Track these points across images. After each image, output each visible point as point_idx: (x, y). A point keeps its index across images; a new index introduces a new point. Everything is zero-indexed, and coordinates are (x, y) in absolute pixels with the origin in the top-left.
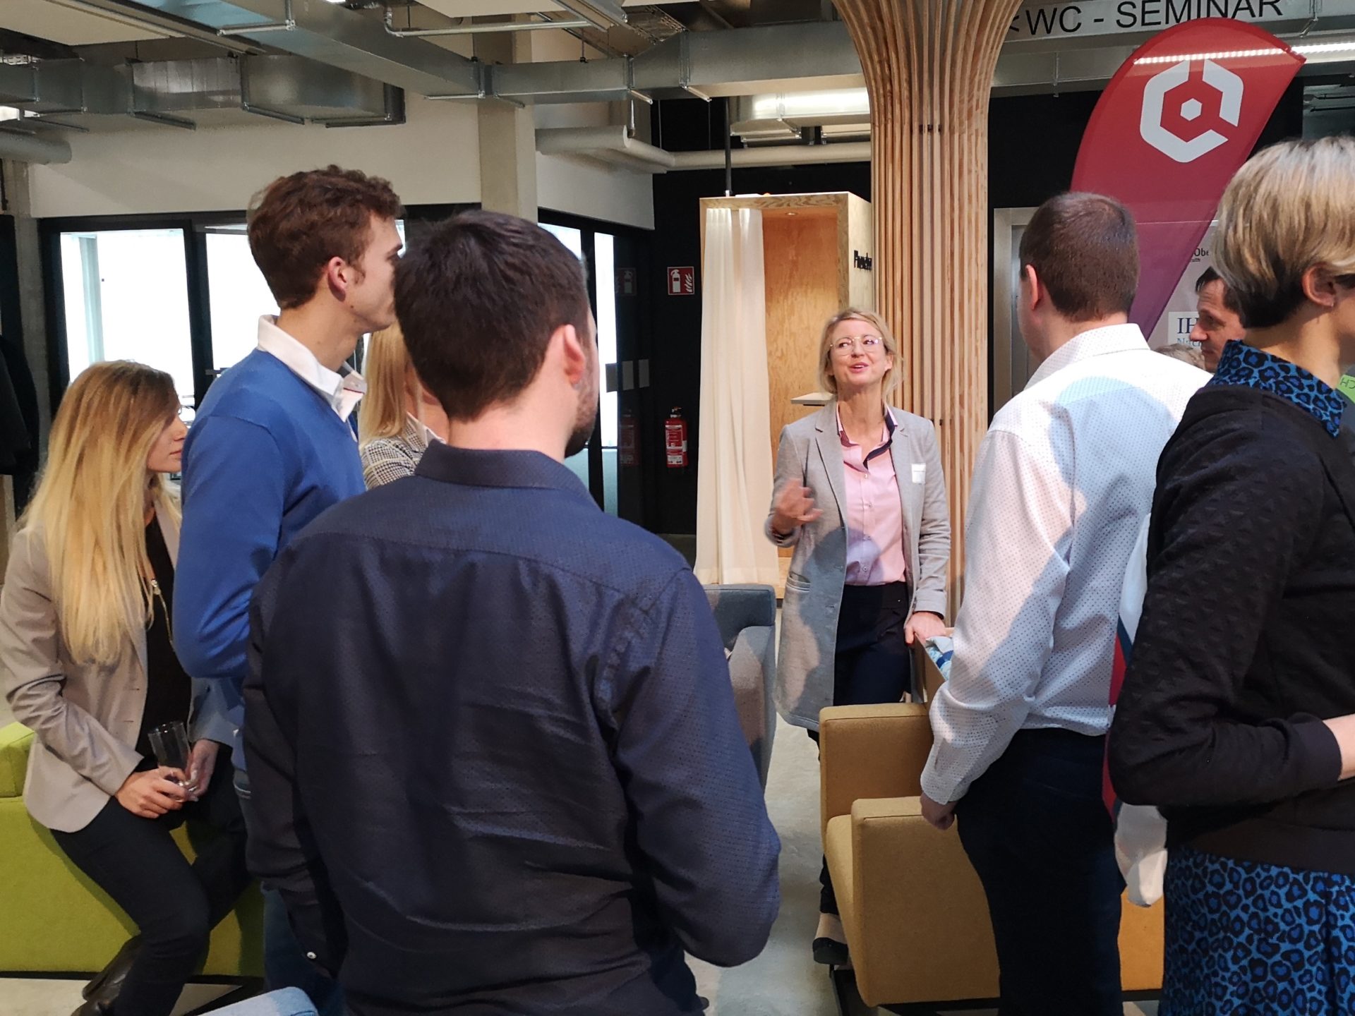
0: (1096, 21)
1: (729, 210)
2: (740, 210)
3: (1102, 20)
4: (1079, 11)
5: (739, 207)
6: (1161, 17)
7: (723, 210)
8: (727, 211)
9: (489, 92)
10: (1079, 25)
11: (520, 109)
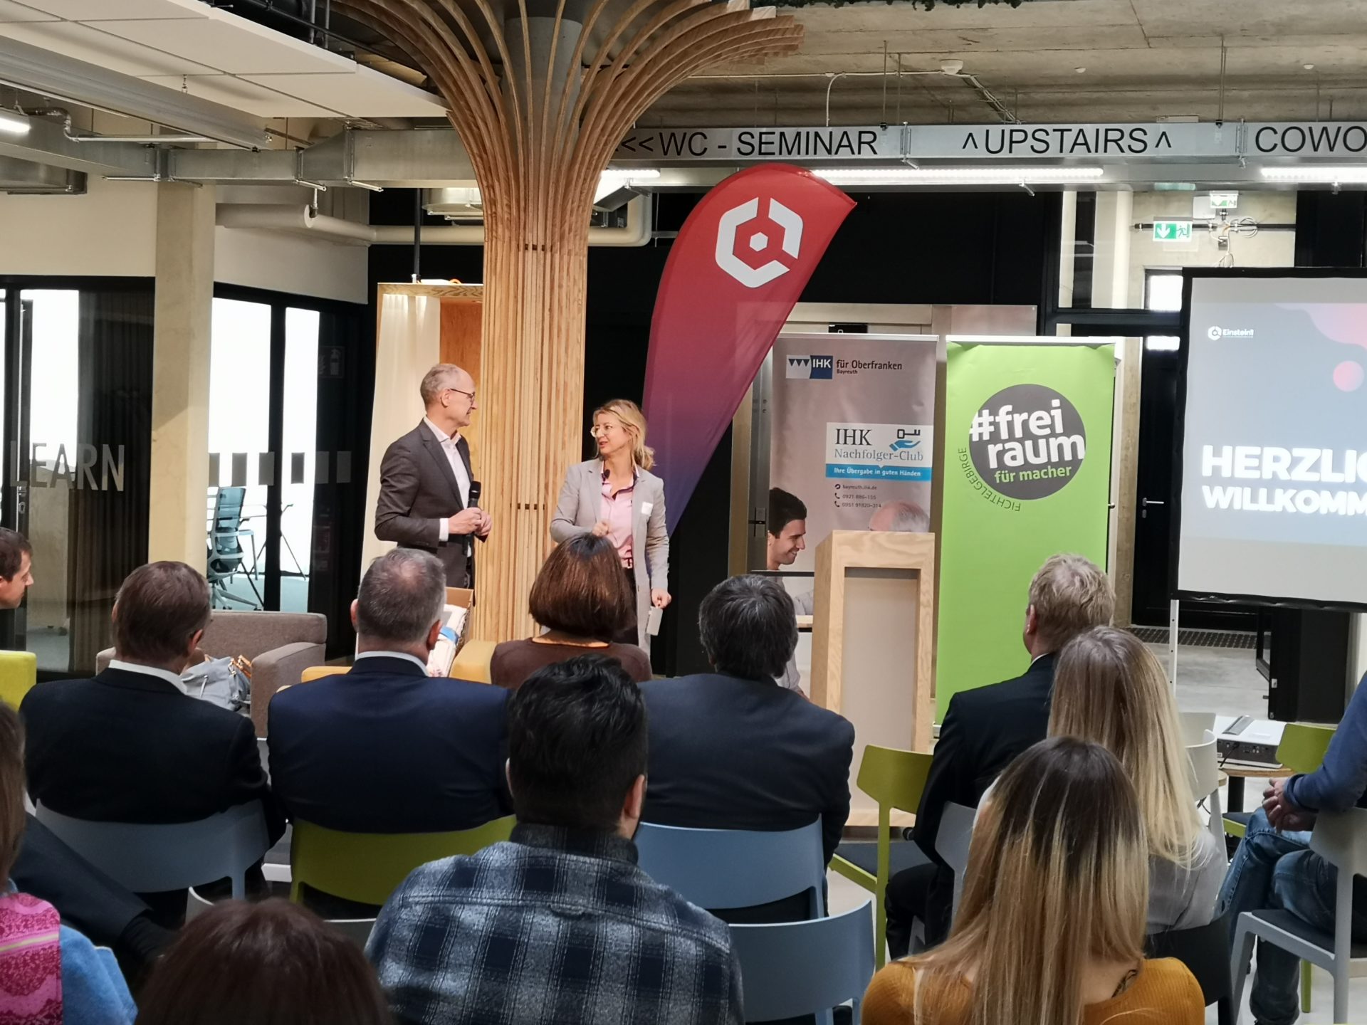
0: (720, 147)
1: (406, 297)
2: (417, 297)
3: (725, 147)
4: (705, 137)
5: (416, 294)
6: (775, 148)
7: (400, 297)
8: (403, 299)
9: (164, 174)
10: (705, 149)
11: (199, 189)
